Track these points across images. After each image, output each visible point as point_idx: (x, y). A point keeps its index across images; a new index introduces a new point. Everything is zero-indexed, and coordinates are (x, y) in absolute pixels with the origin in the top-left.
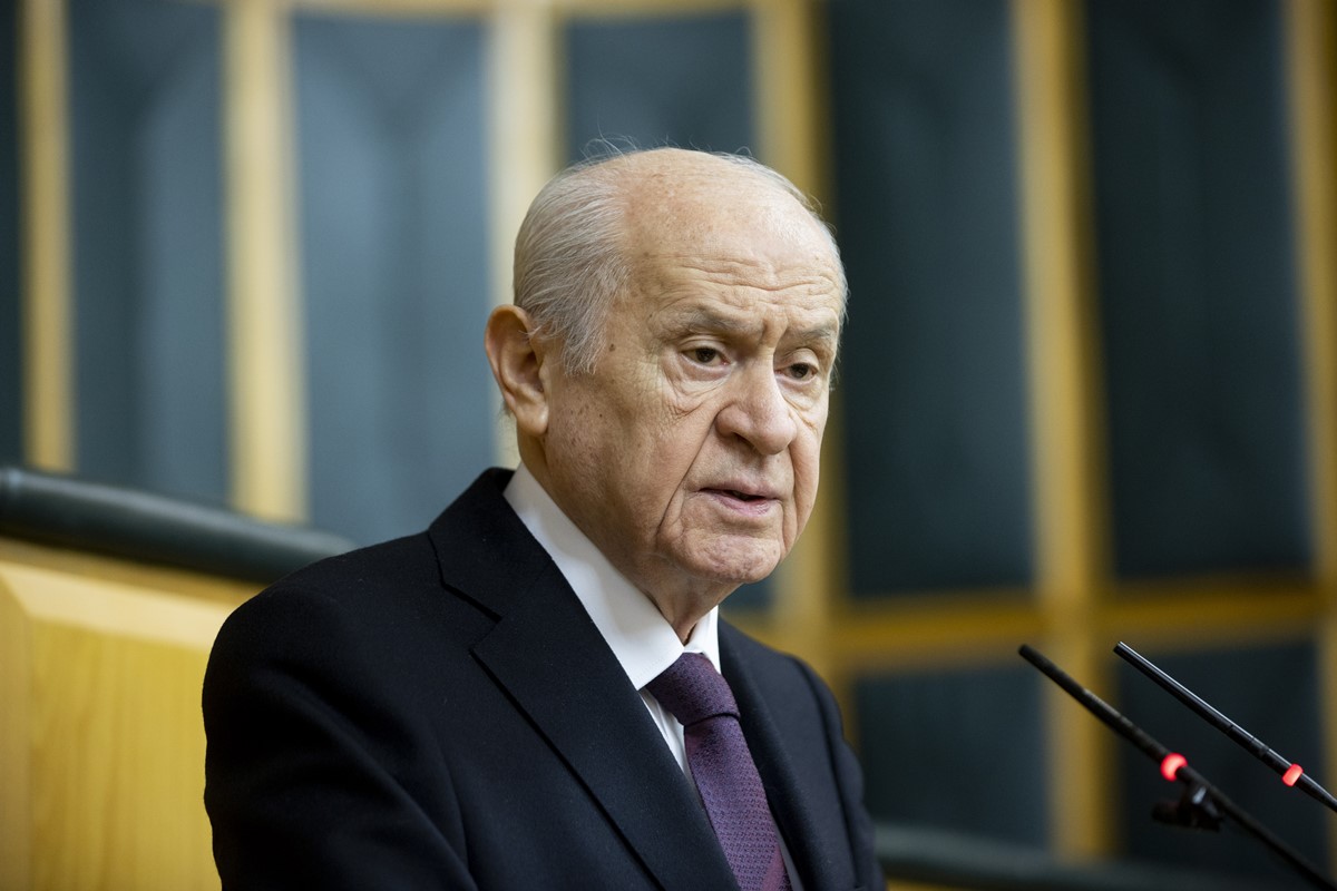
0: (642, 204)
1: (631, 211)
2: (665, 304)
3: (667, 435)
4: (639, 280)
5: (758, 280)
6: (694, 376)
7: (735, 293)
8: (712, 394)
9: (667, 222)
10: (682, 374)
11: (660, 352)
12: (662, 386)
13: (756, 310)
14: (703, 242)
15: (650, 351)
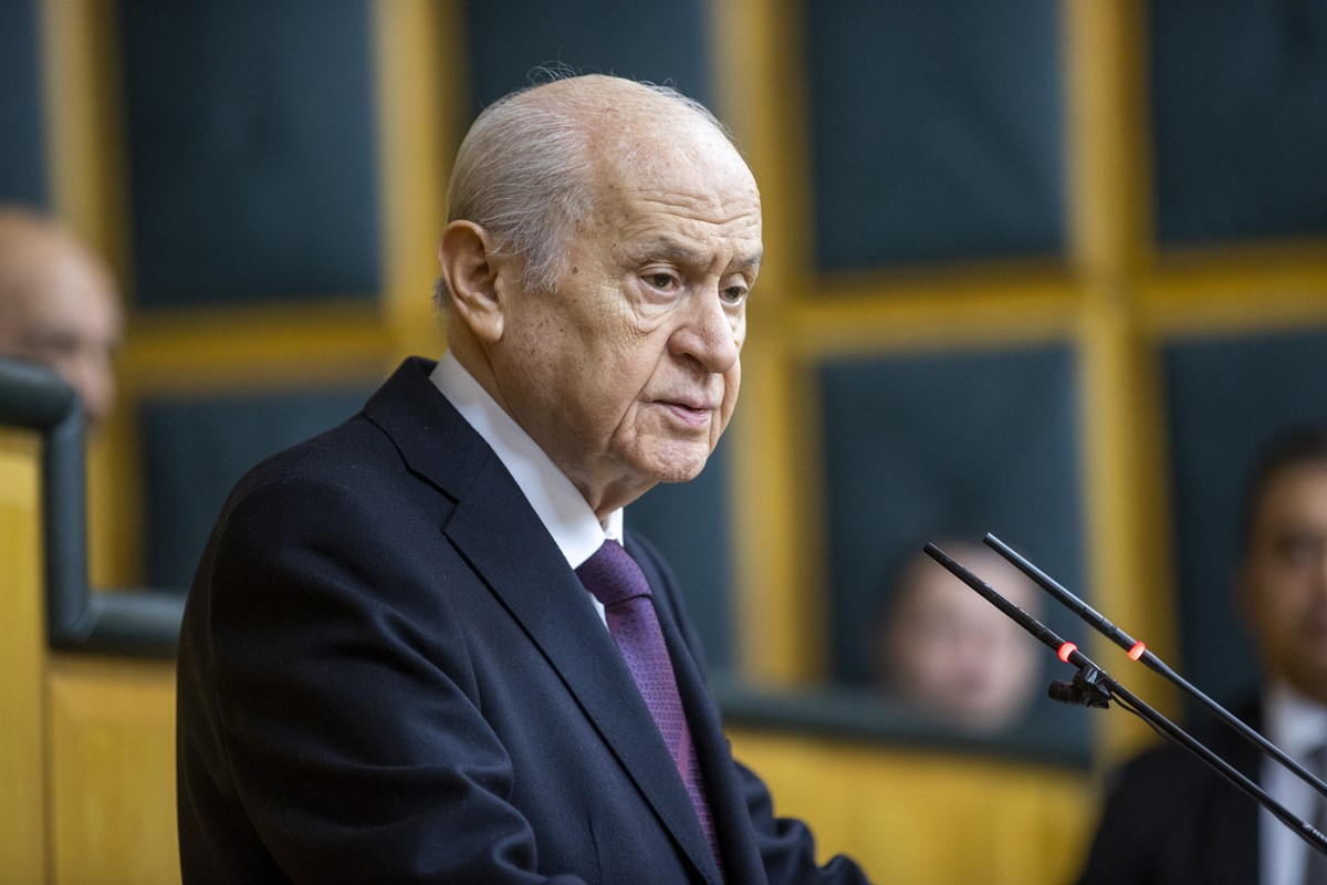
0: (602, 138)
1: (592, 144)
2: (629, 235)
3: (627, 352)
4: (603, 211)
5: (708, 214)
6: (652, 300)
7: (692, 227)
8: (665, 318)
9: (629, 156)
10: (641, 298)
11: (622, 277)
12: (623, 308)
13: (709, 244)
14: (663, 177)
15: (613, 276)
